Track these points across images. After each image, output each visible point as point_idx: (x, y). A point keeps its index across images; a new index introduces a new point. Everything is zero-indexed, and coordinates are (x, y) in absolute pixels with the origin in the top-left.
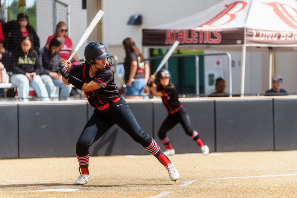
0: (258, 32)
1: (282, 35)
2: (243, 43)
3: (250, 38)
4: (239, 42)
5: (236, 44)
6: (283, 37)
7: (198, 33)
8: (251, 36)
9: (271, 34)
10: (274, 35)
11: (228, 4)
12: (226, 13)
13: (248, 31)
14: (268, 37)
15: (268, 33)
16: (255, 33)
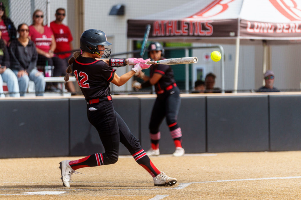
0: (252, 23)
1: (279, 26)
2: (236, 35)
3: (244, 30)
4: (232, 34)
5: (229, 36)
6: (280, 29)
7: (188, 24)
8: (246, 27)
9: (267, 25)
10: (270, 26)
12: (218, 3)
14: (263, 29)
15: (263, 25)
16: (249, 24)
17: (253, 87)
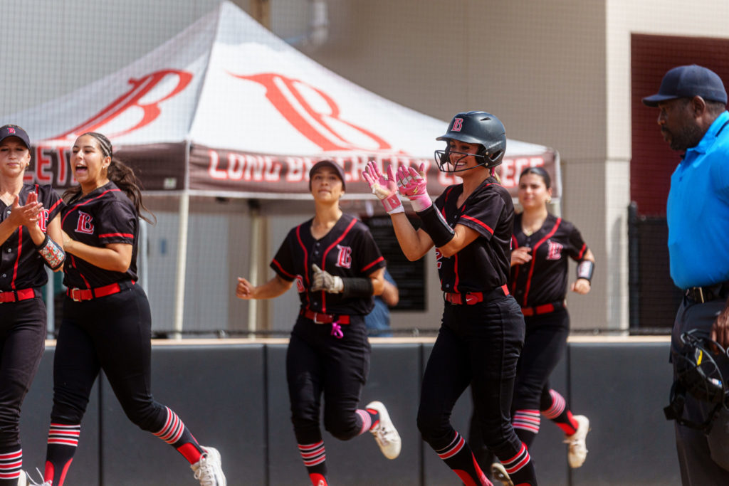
0: (223, 155)
1: (292, 166)
2: (180, 187)
3: (201, 174)
4: (170, 183)
5: (161, 188)
6: (296, 172)
7: (53, 155)
8: (206, 166)
9: (261, 161)
10: (269, 165)
11: (138, 77)
12: (134, 101)
13: (197, 152)
14: (252, 171)
15: (251, 160)
16: (215, 158)
17: (222, 325)
